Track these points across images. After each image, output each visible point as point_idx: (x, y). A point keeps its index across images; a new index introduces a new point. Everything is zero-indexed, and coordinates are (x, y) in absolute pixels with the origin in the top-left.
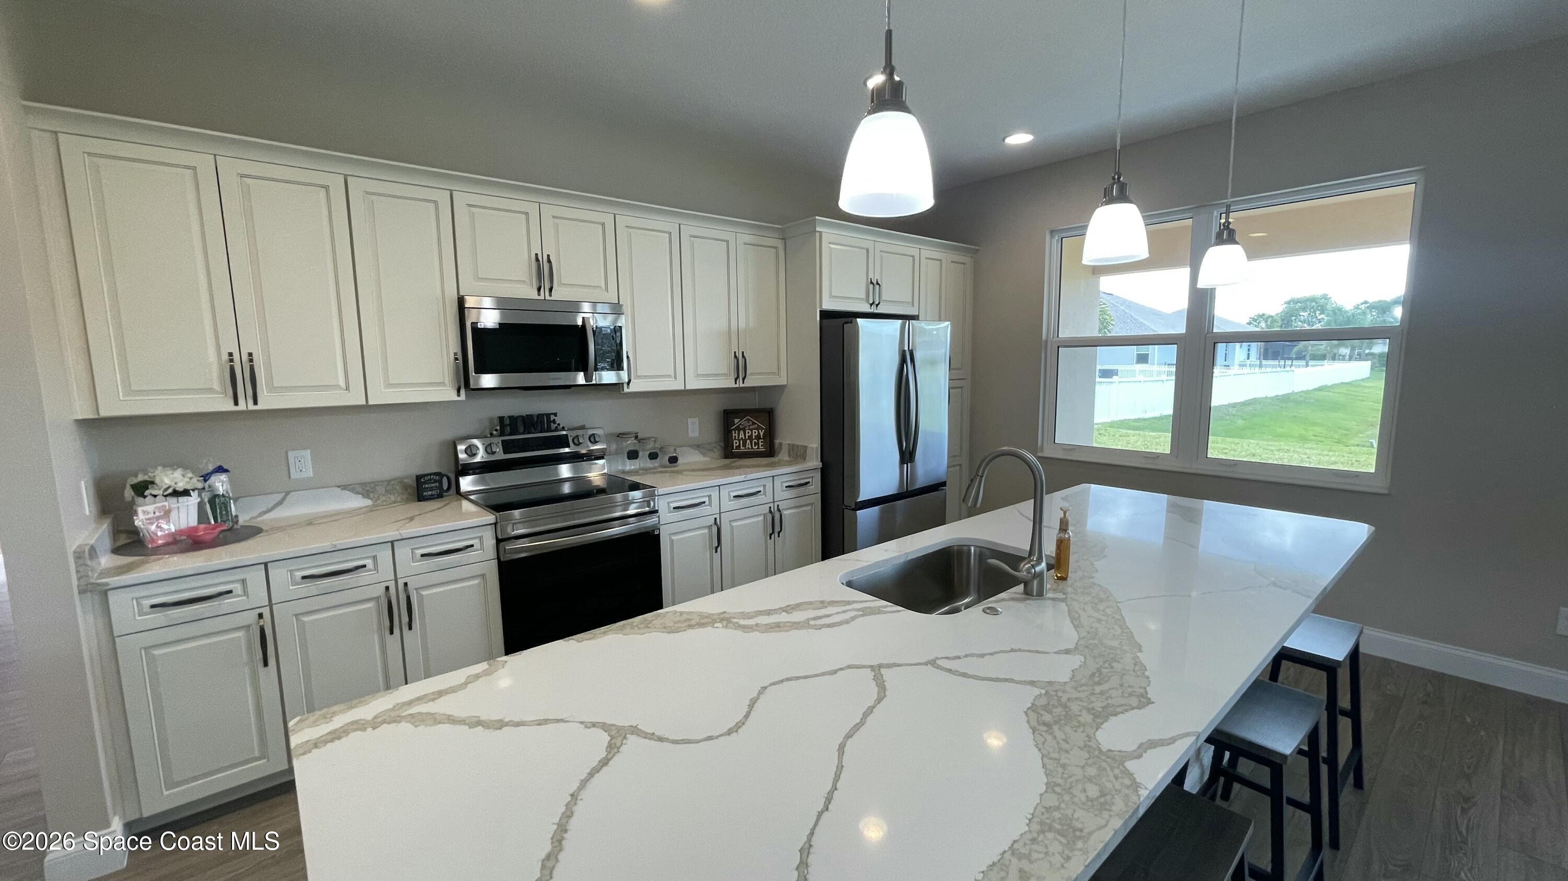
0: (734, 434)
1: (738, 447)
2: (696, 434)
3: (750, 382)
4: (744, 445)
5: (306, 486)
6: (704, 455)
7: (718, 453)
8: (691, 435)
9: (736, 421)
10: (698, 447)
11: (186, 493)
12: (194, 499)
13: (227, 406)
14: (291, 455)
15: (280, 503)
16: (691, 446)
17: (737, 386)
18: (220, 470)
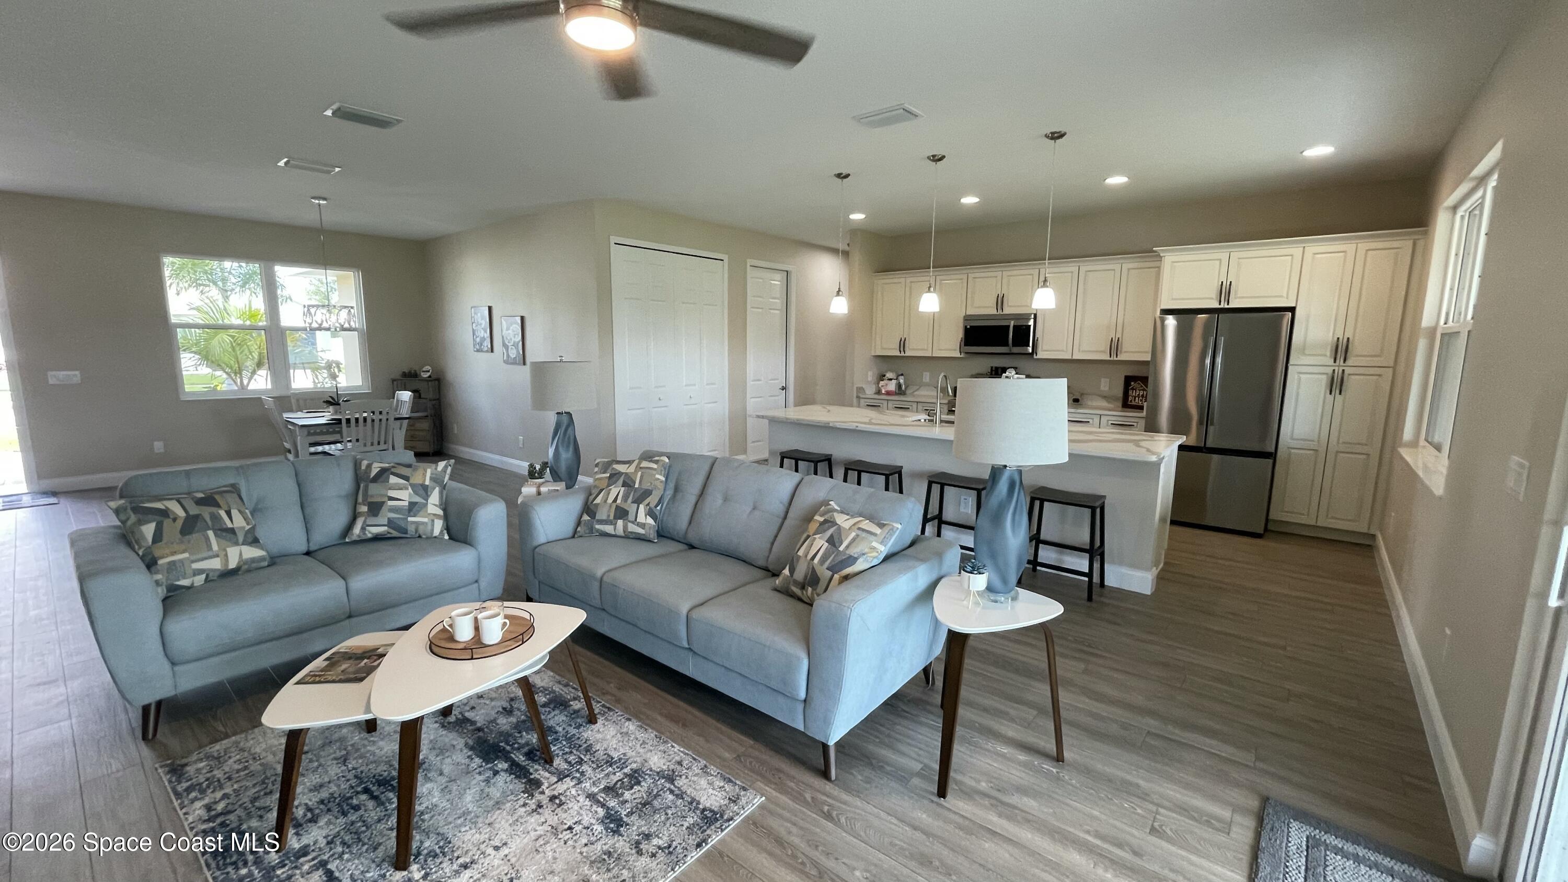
0: (1130, 392)
1: (1131, 401)
2: (1107, 389)
3: (1122, 357)
4: (1135, 400)
5: (928, 385)
6: (1109, 402)
7: (1120, 404)
8: (1102, 388)
9: (1132, 383)
10: (1105, 397)
11: (891, 380)
12: (894, 382)
13: (898, 354)
14: (924, 373)
15: (918, 389)
16: (1099, 396)
17: (1112, 359)
18: (902, 375)
